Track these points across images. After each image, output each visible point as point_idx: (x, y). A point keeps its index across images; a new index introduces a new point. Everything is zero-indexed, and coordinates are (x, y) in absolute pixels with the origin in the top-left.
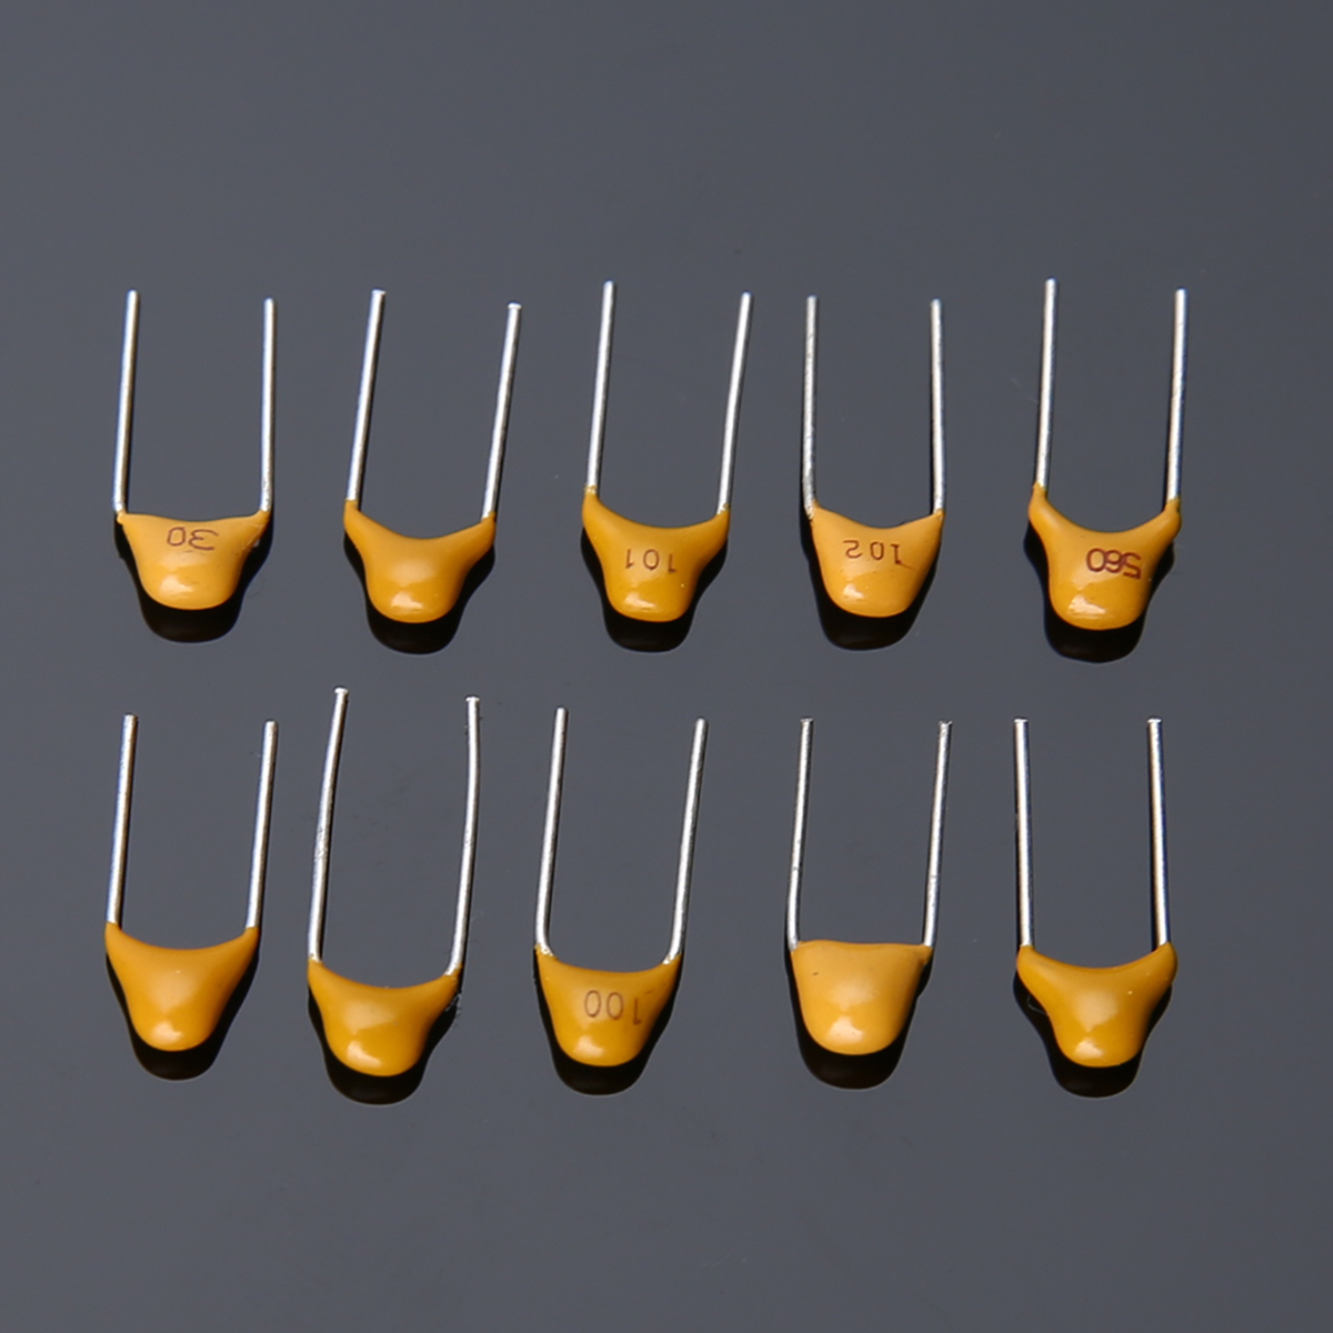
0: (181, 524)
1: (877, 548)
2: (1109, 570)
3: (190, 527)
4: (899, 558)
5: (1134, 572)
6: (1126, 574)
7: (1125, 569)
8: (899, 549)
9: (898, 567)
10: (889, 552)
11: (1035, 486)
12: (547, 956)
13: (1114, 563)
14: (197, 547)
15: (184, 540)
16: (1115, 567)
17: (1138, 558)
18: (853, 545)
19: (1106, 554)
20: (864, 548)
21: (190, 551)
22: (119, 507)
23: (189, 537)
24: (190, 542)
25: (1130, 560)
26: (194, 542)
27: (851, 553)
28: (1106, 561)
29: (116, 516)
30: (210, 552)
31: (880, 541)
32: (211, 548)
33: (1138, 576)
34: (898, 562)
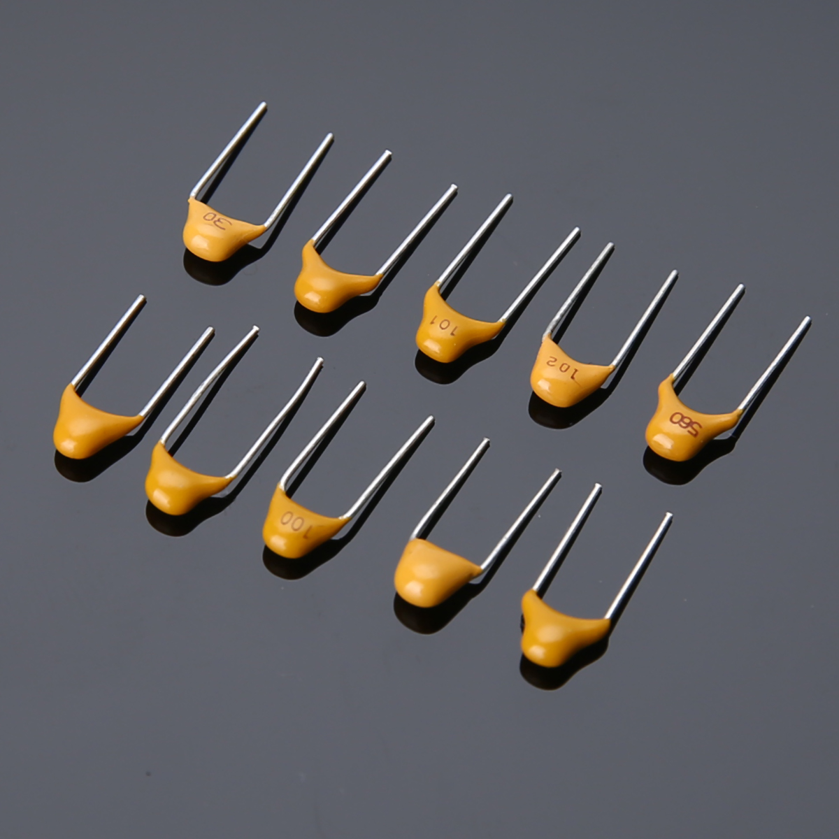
0: (215, 212)
1: (565, 367)
2: (681, 425)
3: (219, 216)
4: (575, 376)
5: (694, 432)
6: (689, 432)
7: (690, 429)
8: (577, 373)
9: (571, 380)
10: (571, 371)
11: (671, 375)
12: (281, 490)
13: (685, 423)
14: (217, 226)
15: (212, 219)
16: (684, 425)
17: (700, 426)
18: (553, 360)
19: (683, 417)
20: (558, 364)
21: (211, 225)
22: (193, 194)
23: (216, 219)
24: (215, 222)
25: (695, 426)
26: (218, 223)
27: (550, 363)
28: (682, 420)
29: (189, 198)
30: (223, 230)
31: (569, 364)
32: (224, 229)
33: (695, 435)
34: (572, 377)
